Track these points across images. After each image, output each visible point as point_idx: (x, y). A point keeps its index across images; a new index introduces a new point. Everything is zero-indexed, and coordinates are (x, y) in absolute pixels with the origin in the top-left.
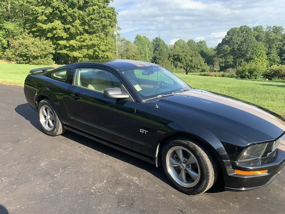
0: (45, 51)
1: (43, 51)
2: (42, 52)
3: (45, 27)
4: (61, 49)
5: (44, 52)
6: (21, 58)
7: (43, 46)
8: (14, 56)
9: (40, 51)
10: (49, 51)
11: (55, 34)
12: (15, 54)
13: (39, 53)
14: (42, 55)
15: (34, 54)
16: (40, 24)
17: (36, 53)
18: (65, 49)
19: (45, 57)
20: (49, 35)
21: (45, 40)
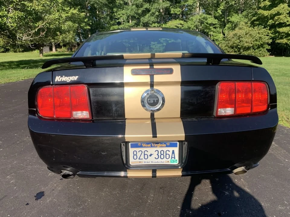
0: (259, 41)
1: (256, 40)
2: (255, 42)
3: (266, 13)
4: (282, 38)
5: (257, 42)
6: (232, 50)
7: (258, 35)
8: (227, 47)
9: (254, 41)
10: (264, 41)
11: (277, 20)
12: (228, 46)
13: (251, 43)
14: (255, 46)
15: (246, 45)
16: (261, 11)
17: (247, 44)
18: (286, 37)
19: (259, 47)
20: (270, 22)
21: (263, 28)
